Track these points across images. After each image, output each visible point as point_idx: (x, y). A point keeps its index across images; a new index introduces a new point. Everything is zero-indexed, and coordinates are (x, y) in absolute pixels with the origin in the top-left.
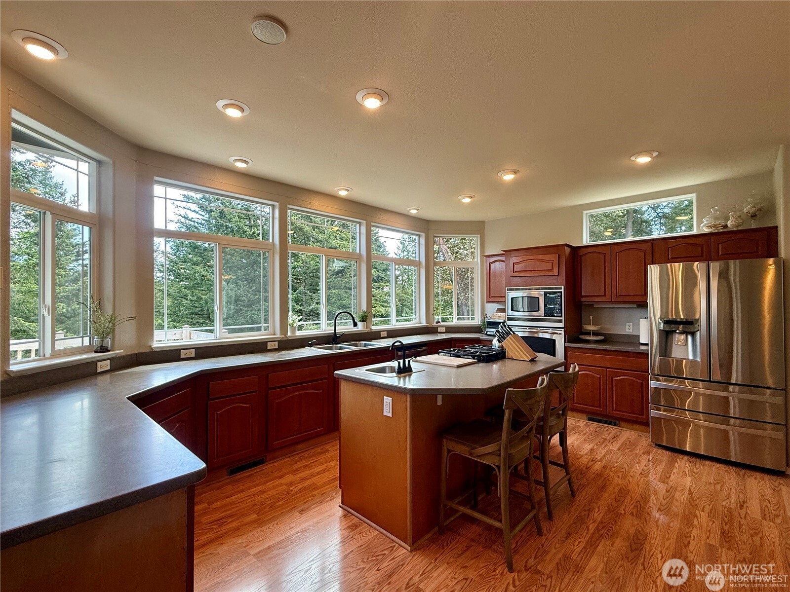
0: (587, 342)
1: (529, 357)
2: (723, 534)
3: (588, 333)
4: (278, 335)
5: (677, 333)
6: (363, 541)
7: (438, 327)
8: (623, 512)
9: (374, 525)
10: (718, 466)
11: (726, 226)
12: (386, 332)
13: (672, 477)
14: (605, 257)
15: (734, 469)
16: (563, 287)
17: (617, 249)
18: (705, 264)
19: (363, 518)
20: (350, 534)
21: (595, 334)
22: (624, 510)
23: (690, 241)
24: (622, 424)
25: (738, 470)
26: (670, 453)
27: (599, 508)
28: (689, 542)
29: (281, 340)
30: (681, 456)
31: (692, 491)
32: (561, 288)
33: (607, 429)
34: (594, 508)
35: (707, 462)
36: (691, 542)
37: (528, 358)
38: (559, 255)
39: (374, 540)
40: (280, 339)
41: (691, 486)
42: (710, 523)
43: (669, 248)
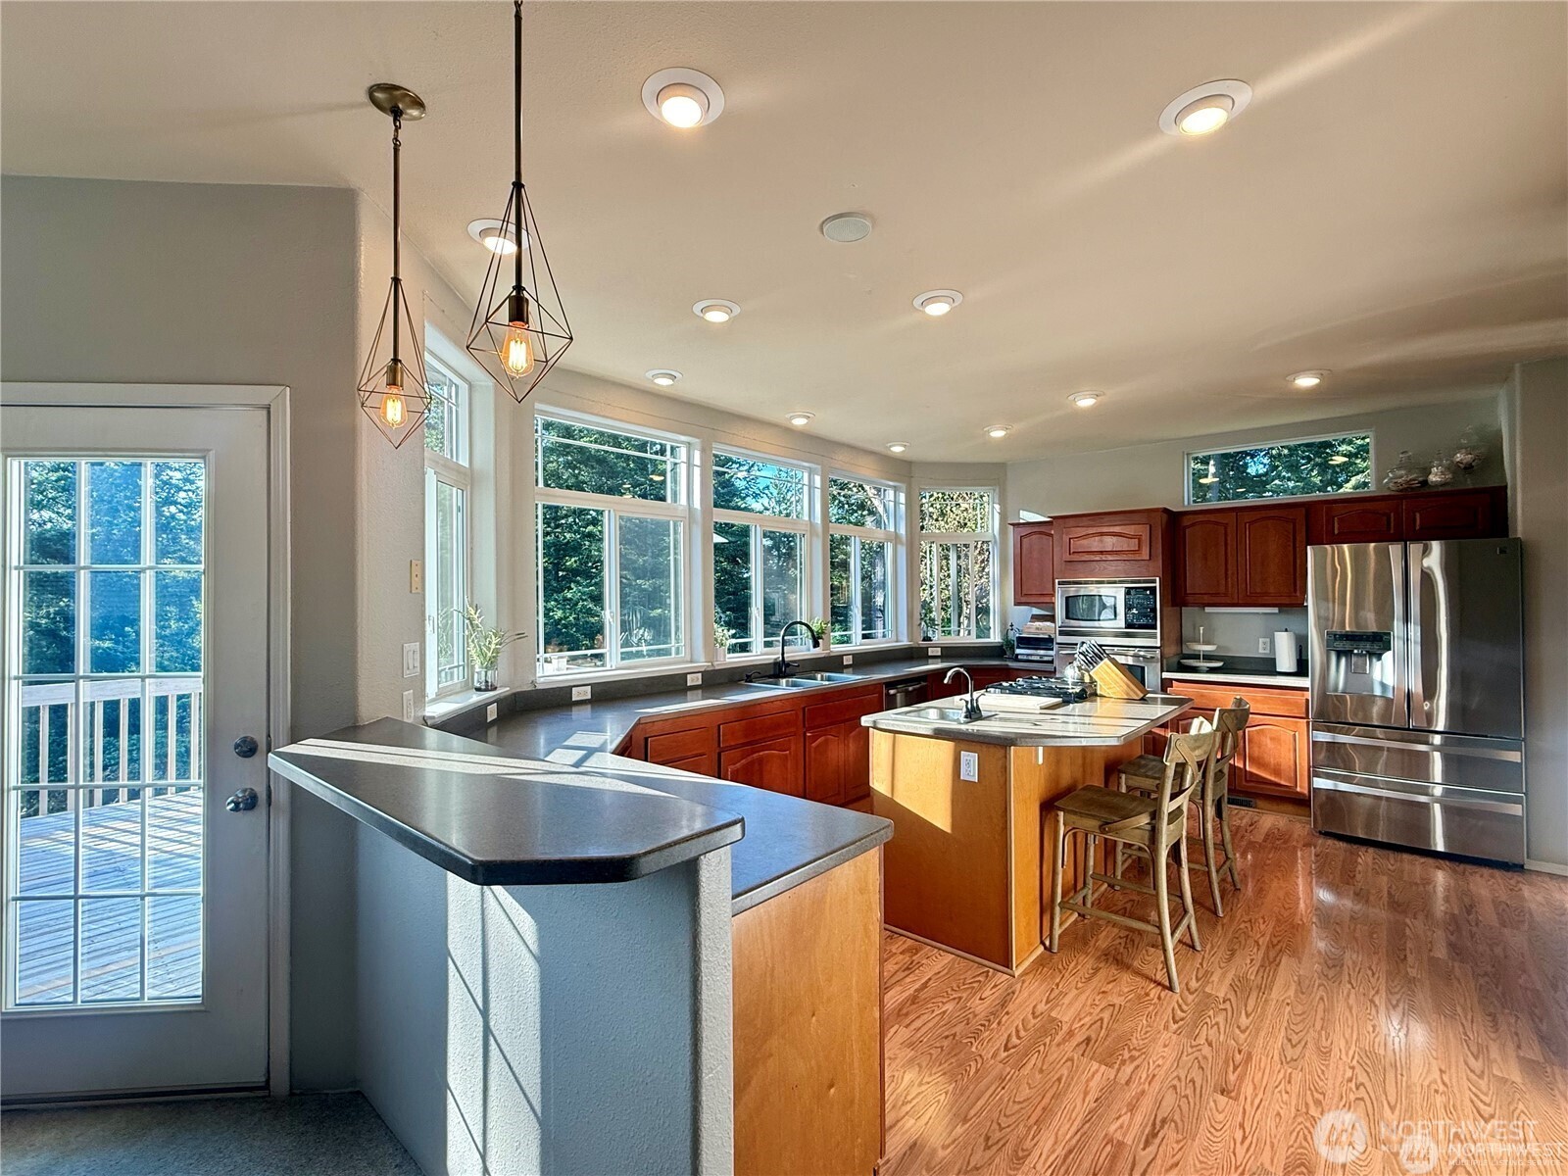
0: (1195, 670)
1: (1139, 692)
2: (1450, 945)
3: (1196, 657)
4: (702, 663)
5: (1355, 654)
6: (939, 966)
7: (927, 648)
8: (1300, 923)
9: (944, 947)
10: (1423, 860)
11: (1425, 483)
12: (851, 657)
13: (1358, 877)
14: (1226, 528)
15: (1448, 863)
16: (1158, 579)
17: (1247, 517)
18: (1400, 546)
19: (921, 939)
20: (914, 958)
21: (1208, 657)
22: (1301, 920)
23: (1368, 506)
24: (1260, 803)
25: (1454, 865)
26: (1345, 845)
27: (1263, 918)
28: (1405, 956)
29: (705, 671)
30: (1363, 849)
31: (1393, 893)
32: (1154, 582)
33: (1236, 811)
34: (1256, 920)
35: (1405, 856)
36: (1408, 955)
37: (1137, 695)
38: (1150, 526)
39: (953, 964)
40: (703, 670)
41: (1390, 887)
42: (1429, 933)
43: (1334, 517)
